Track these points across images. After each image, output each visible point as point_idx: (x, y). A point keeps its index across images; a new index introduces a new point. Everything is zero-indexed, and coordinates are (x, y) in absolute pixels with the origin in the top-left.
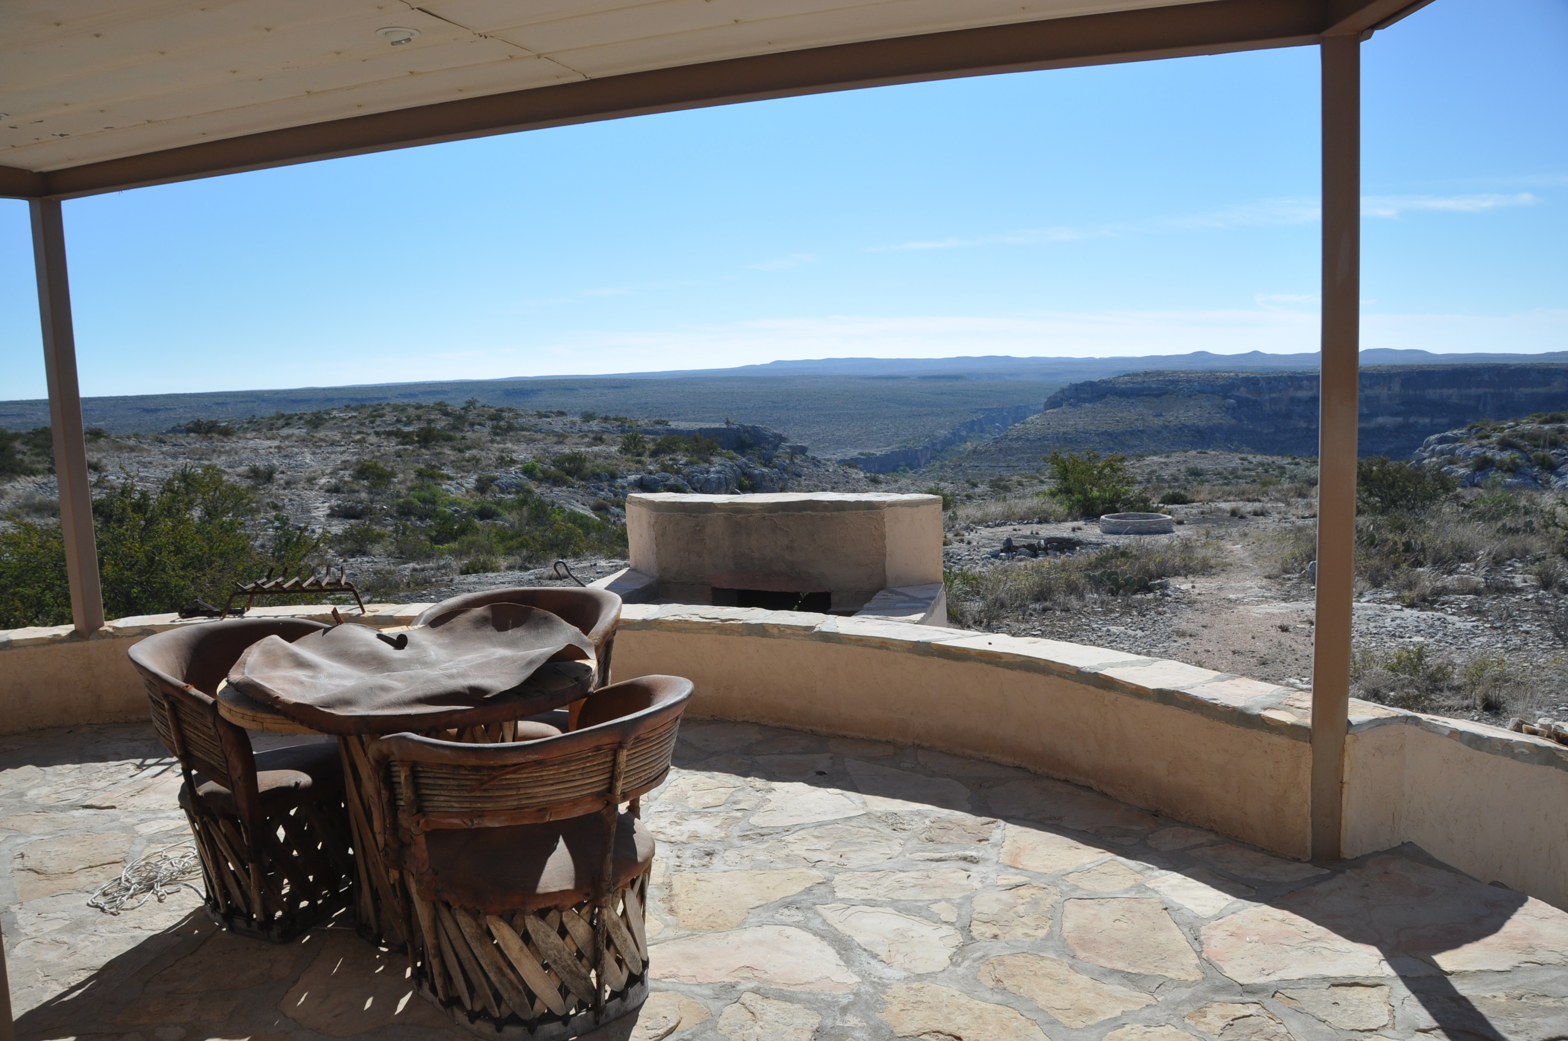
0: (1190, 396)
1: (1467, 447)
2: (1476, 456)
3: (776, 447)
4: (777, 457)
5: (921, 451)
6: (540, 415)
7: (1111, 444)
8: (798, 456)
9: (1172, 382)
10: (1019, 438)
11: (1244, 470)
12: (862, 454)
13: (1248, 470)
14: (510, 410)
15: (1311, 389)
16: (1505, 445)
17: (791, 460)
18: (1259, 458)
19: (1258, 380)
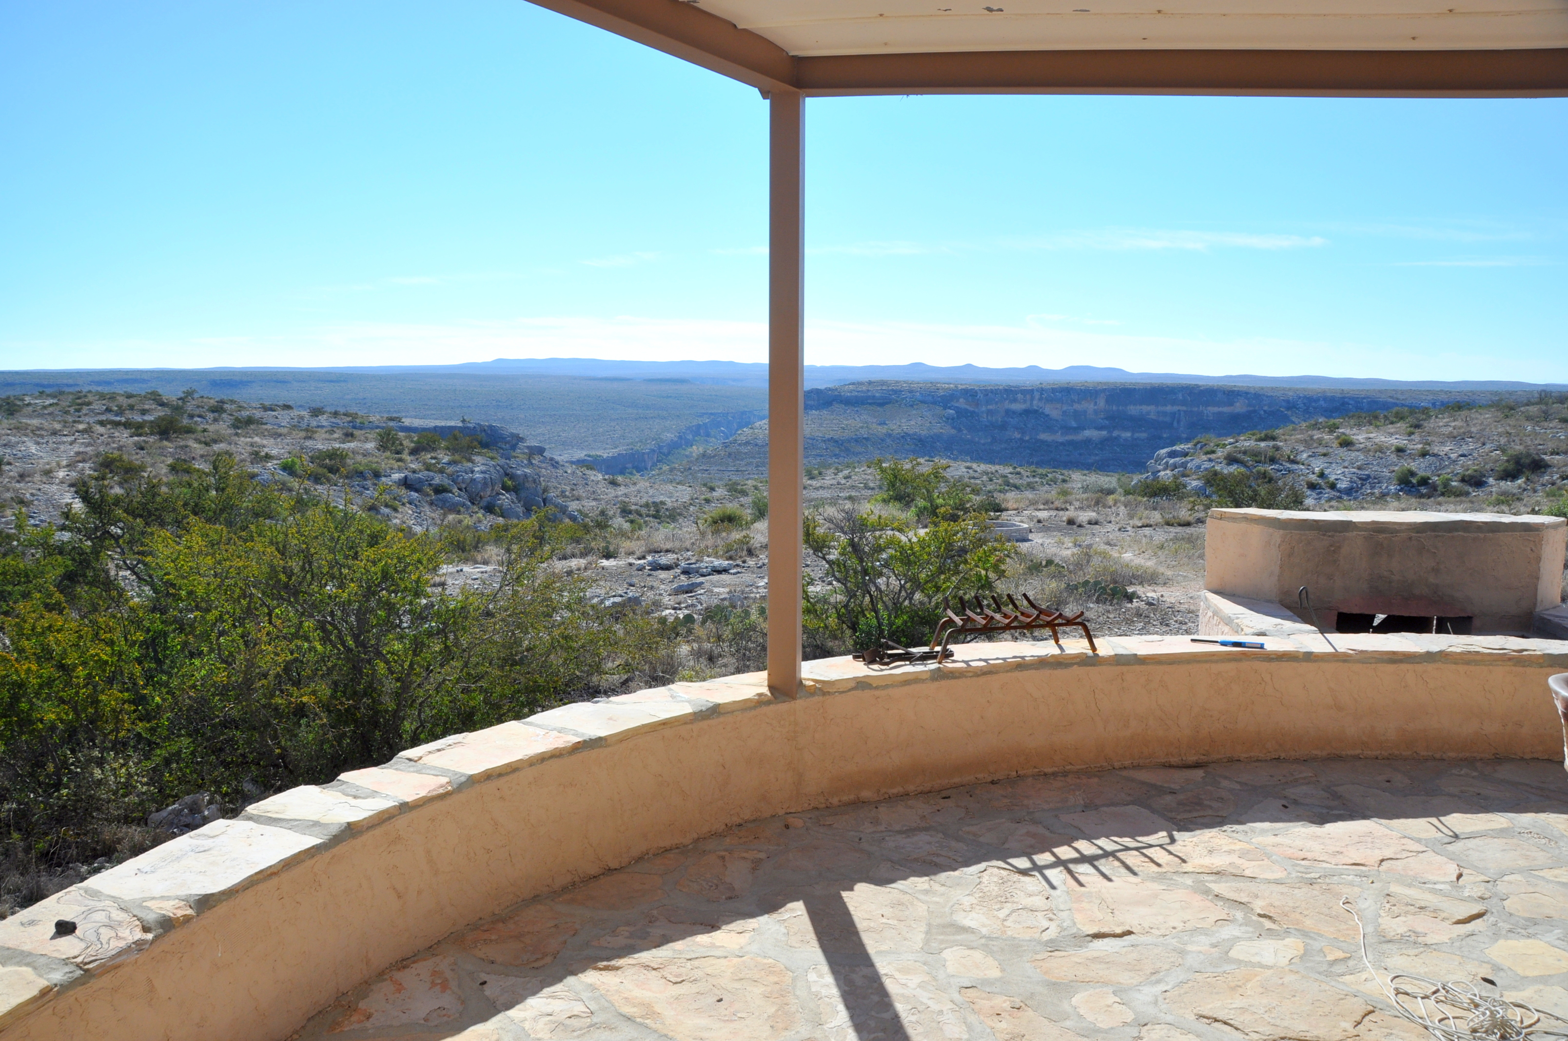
0: (912, 406)
1: (1196, 462)
2: (1206, 469)
3: (514, 447)
4: (515, 457)
5: (648, 454)
6: (266, 409)
7: (837, 451)
8: (536, 457)
9: (895, 392)
10: (747, 443)
11: (970, 478)
12: (589, 456)
13: (974, 478)
14: (232, 402)
15: (1025, 402)
16: (1231, 460)
17: (529, 460)
18: (983, 467)
19: (976, 392)
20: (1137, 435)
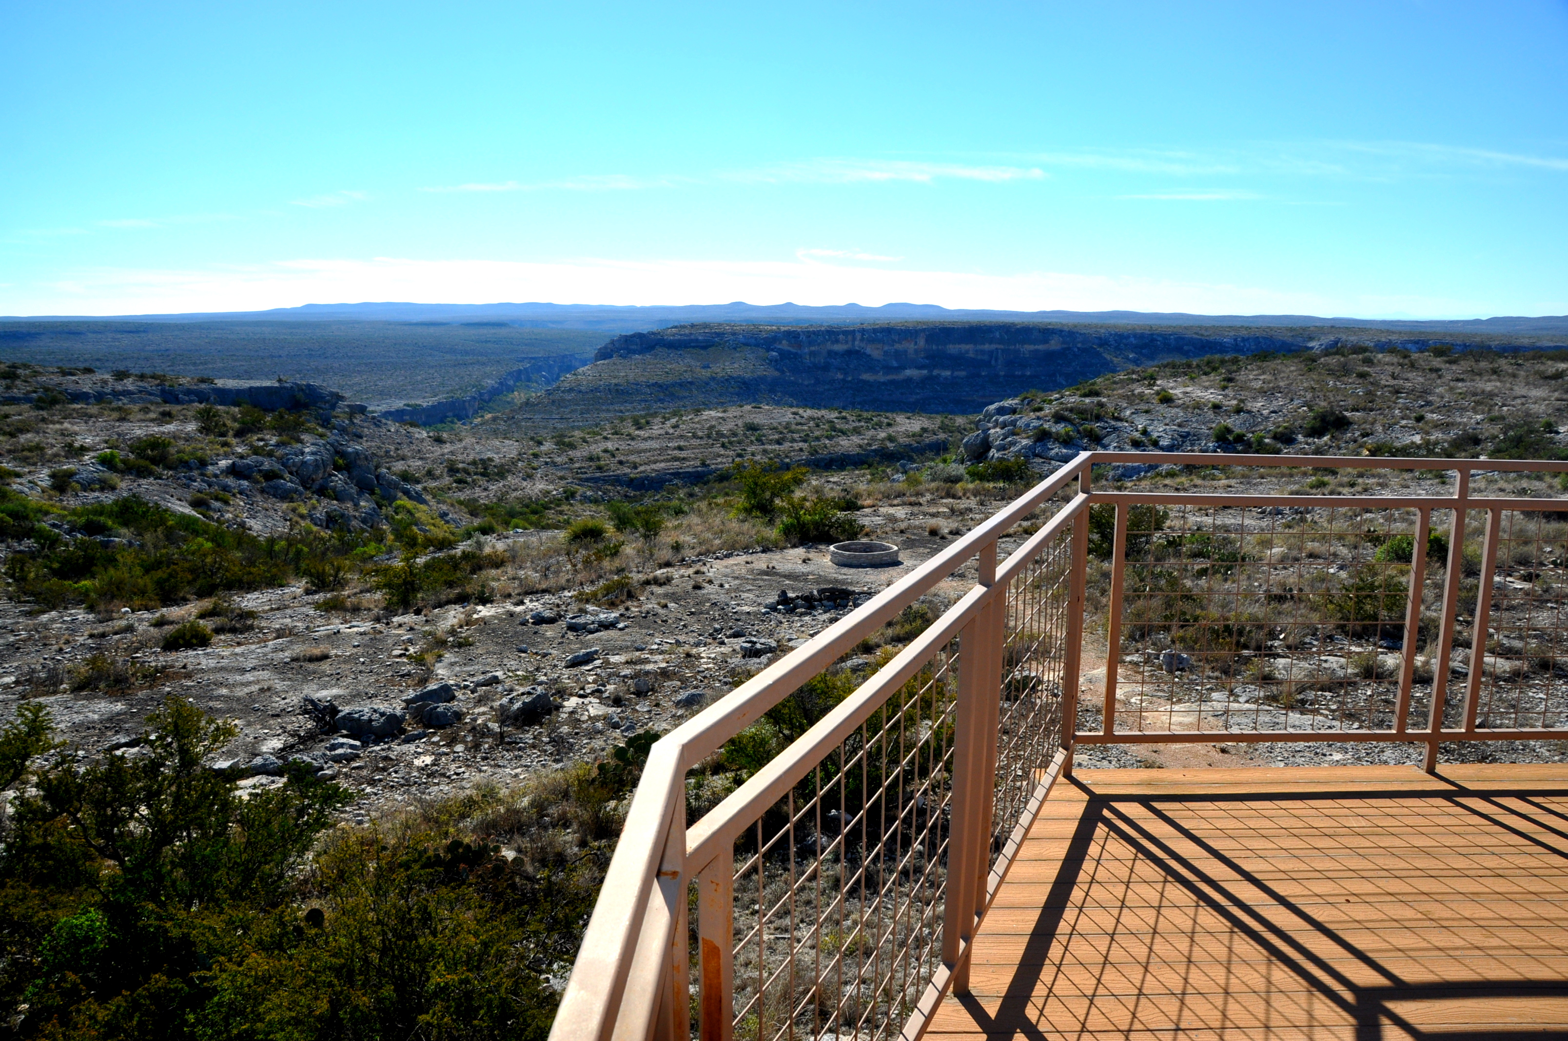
0: (735, 349)
1: (1025, 420)
2: (1035, 428)
3: (333, 407)
4: (336, 417)
5: (469, 401)
6: (64, 373)
7: (662, 396)
8: (357, 416)
9: (718, 334)
10: (571, 390)
11: (797, 424)
12: (408, 405)
13: (801, 424)
14: (26, 366)
15: (847, 342)
16: (1058, 418)
17: (351, 420)
18: (809, 413)
19: (799, 334)
20: (956, 373)
